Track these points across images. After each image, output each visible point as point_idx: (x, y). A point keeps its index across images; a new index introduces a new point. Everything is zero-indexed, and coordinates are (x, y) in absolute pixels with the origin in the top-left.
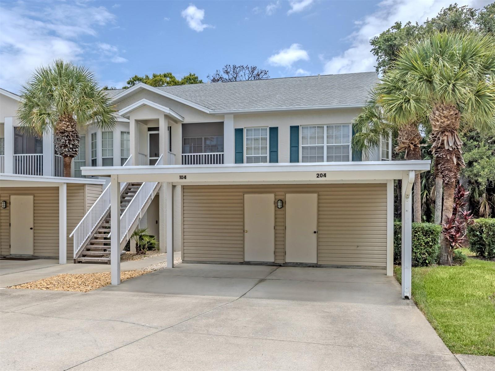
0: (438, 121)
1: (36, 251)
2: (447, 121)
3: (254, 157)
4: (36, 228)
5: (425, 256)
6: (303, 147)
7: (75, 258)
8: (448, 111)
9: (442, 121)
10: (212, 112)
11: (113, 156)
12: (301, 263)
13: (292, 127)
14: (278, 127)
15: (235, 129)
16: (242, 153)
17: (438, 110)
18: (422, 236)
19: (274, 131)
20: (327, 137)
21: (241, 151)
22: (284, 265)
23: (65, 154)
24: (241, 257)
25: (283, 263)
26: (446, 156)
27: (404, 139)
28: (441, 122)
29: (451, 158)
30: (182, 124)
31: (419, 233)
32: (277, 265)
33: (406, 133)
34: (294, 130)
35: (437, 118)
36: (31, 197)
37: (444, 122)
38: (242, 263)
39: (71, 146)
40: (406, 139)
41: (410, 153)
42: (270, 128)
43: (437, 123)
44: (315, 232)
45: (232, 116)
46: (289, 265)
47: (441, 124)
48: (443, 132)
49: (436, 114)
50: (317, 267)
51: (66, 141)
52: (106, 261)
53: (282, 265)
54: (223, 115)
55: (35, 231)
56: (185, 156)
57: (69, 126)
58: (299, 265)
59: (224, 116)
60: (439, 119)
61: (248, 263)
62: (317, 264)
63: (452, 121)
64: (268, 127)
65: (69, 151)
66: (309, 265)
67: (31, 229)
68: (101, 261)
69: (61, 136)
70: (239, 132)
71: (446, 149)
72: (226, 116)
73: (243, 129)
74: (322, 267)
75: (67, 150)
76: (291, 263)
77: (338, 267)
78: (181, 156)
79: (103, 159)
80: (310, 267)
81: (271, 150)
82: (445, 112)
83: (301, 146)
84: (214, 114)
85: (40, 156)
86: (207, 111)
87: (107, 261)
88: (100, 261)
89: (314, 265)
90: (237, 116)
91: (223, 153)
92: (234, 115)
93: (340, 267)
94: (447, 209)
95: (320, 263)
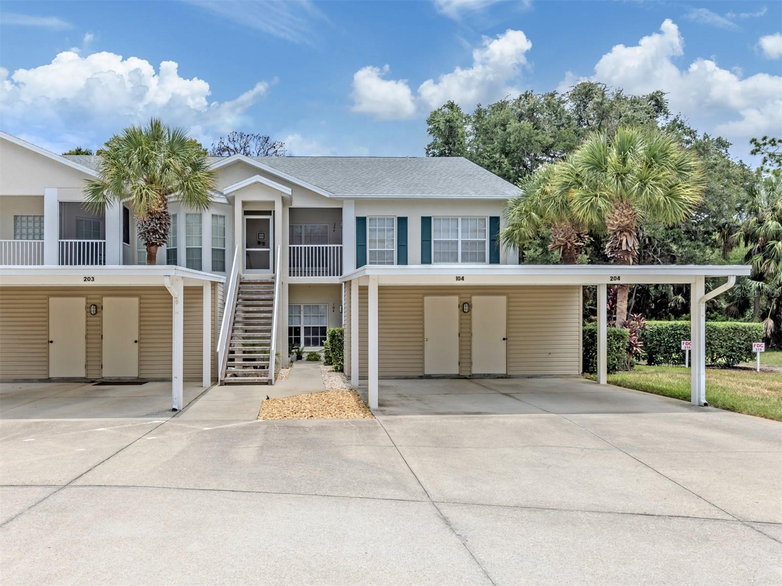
0: (617, 220)
1: (142, 372)
2: (627, 220)
3: (378, 251)
4: (142, 341)
5: (615, 362)
6: (435, 241)
7: (221, 378)
8: (627, 210)
9: (622, 220)
10: (333, 196)
11: (201, 245)
12: (489, 374)
13: (423, 218)
14: (407, 217)
15: (357, 217)
16: (365, 246)
17: (617, 208)
18: (614, 340)
19: (403, 222)
20: (462, 231)
21: (364, 244)
22: (470, 377)
23: (153, 242)
24: (421, 370)
25: (469, 374)
26: (624, 257)
27: (560, 236)
28: (621, 222)
29: (627, 259)
30: (290, 208)
31: (611, 338)
32: (463, 377)
33: (562, 230)
34: (426, 222)
35: (617, 217)
36: (136, 300)
37: (624, 221)
38: (421, 377)
39: (162, 232)
40: (563, 237)
41: (566, 251)
42: (398, 217)
43: (616, 222)
44: (504, 339)
45: (353, 201)
46: (476, 377)
47: (620, 223)
48: (621, 232)
49: (616, 213)
50: (506, 378)
51: (157, 224)
52: (265, 381)
53: (468, 377)
54: (341, 200)
55: (142, 345)
56: (294, 248)
57: (162, 206)
58: (486, 376)
59: (343, 200)
60: (618, 217)
61: (429, 377)
62: (507, 374)
63: (631, 221)
64: (396, 216)
65: (160, 238)
66: (497, 376)
67: (136, 342)
68: (258, 382)
69: (150, 218)
70: (361, 222)
71: (623, 249)
72: (345, 201)
73: (366, 217)
74: (512, 378)
75: (158, 237)
76: (478, 374)
77: (529, 378)
78: (288, 248)
79: (187, 249)
80: (498, 378)
81: (400, 244)
82: (625, 211)
83: (433, 239)
84: (335, 198)
85: (101, 243)
86: (327, 195)
87: (267, 381)
88: (256, 381)
89: (503, 376)
90: (359, 202)
91: (341, 245)
92: (355, 201)
93: (531, 377)
94: (622, 312)
95: (510, 373)
